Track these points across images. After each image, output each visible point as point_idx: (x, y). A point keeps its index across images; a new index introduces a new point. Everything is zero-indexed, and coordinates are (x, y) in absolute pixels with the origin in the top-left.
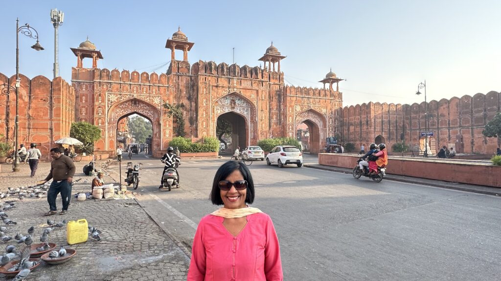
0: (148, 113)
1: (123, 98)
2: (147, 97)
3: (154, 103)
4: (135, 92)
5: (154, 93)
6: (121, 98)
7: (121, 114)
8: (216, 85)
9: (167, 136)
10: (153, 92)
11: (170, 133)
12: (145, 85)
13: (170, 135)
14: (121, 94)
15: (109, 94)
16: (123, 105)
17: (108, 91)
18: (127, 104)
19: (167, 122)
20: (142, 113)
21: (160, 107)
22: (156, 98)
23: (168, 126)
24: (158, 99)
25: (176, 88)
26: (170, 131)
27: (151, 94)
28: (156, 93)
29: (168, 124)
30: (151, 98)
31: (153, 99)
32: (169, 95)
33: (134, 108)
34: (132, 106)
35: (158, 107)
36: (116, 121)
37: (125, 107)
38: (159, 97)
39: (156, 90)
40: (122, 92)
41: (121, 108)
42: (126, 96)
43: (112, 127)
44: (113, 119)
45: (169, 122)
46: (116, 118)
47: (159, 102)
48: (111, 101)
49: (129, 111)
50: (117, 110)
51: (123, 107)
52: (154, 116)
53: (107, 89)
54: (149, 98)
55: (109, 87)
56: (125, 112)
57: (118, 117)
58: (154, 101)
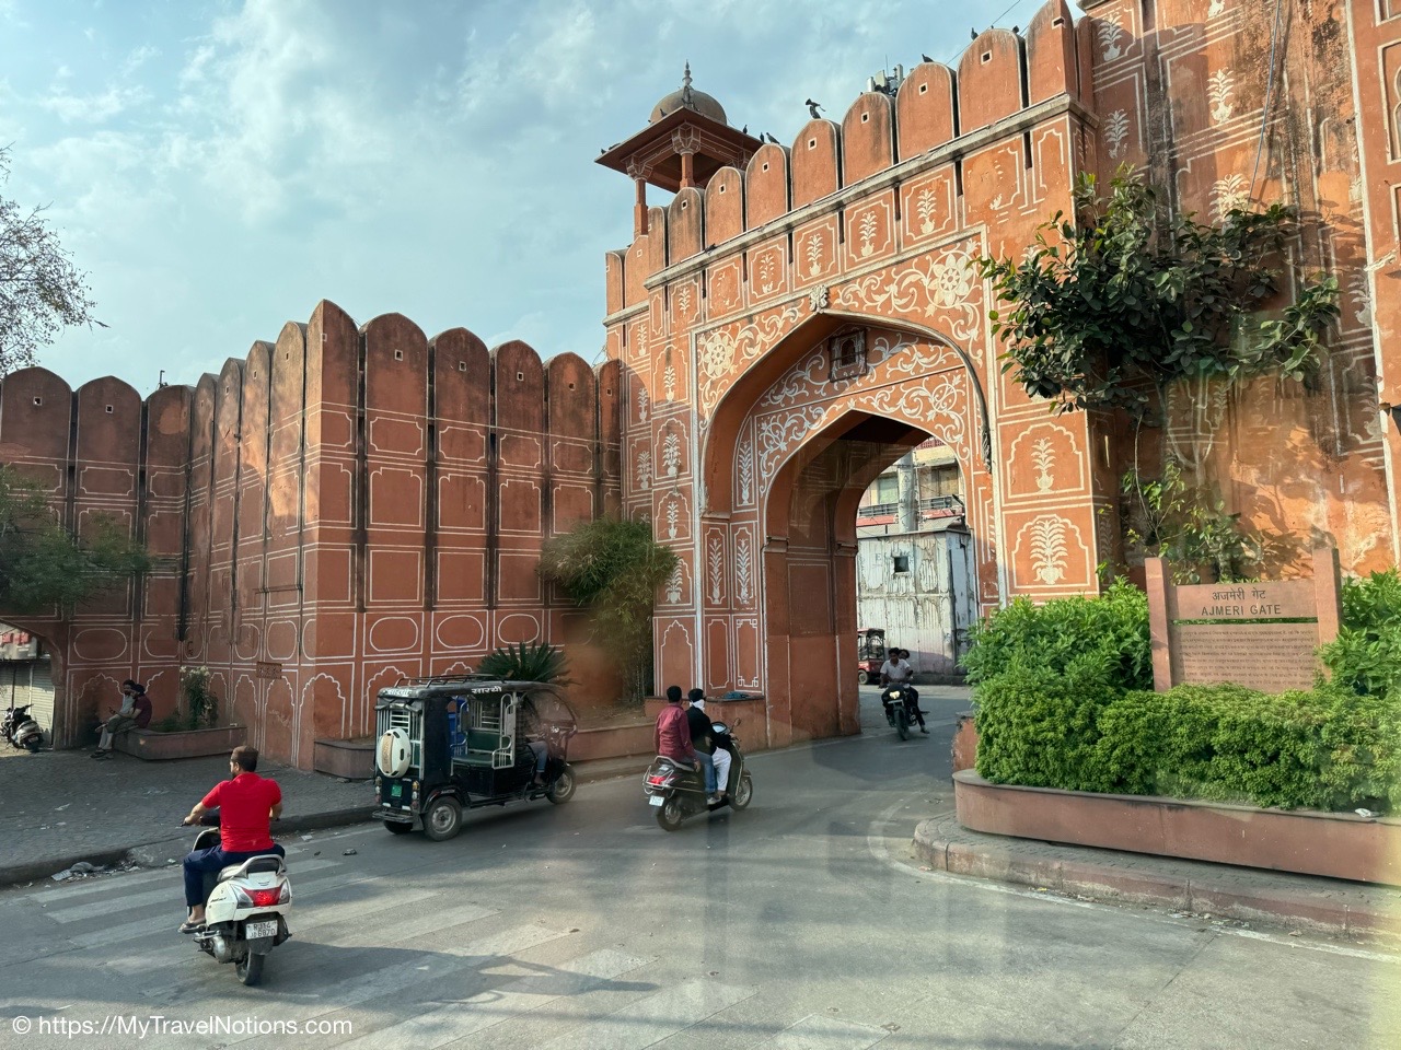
0: (928, 407)
1: (761, 336)
2: (888, 281)
3: (930, 310)
4: (815, 270)
5: (928, 228)
6: (752, 344)
7: (783, 446)
9: (1050, 574)
10: (917, 225)
11: (1070, 543)
12: (867, 193)
13: (1074, 571)
14: (750, 319)
15: (702, 340)
16: (790, 387)
17: (698, 320)
18: (807, 375)
19: (1042, 446)
20: (892, 410)
21: (974, 333)
22: (943, 261)
23: (1045, 482)
24: (963, 262)
25: (1131, 114)
26: (1068, 533)
27: (908, 241)
28: (938, 219)
29: (1044, 466)
30: (914, 275)
31: (926, 281)
32: (1040, 193)
33: (842, 388)
34: (833, 382)
35: (962, 337)
36: (761, 500)
37: (800, 398)
38: (963, 248)
39: (941, 202)
40: (754, 299)
41: (778, 406)
42: (775, 318)
43: (747, 543)
44: (750, 491)
45: (1059, 442)
46: (761, 482)
47: (965, 290)
48: (714, 378)
49: (819, 415)
50: (764, 426)
51: (787, 400)
52: (965, 417)
53: (692, 307)
54: (899, 284)
55: (699, 293)
56: (801, 430)
57: (769, 469)
58: (932, 293)
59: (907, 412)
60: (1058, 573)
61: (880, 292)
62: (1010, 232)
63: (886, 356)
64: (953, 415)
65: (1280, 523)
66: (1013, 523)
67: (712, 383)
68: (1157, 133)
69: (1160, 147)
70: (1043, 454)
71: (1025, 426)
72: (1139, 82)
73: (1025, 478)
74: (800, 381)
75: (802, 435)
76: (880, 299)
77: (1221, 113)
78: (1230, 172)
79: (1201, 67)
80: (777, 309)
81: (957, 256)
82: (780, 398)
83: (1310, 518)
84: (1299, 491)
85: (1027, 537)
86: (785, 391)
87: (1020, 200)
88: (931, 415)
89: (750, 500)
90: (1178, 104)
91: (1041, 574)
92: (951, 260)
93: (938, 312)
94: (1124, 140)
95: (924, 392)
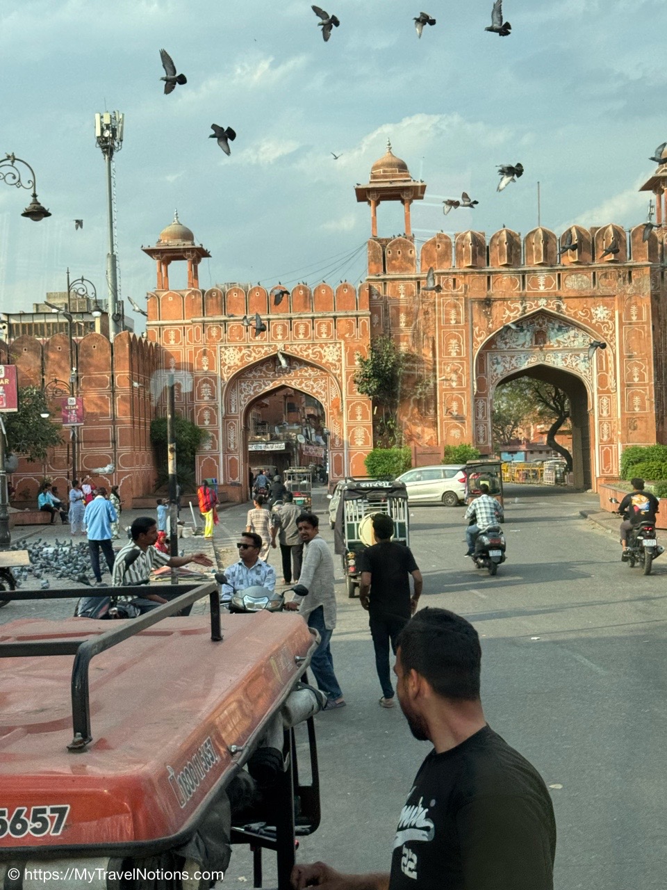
0: (313, 388)
1: (253, 354)
2: (309, 348)
3: (324, 361)
4: (280, 337)
5: (324, 336)
6: (249, 356)
7: (252, 393)
8: (483, 295)
9: (360, 443)
10: (320, 333)
11: (366, 434)
12: (301, 318)
13: (366, 442)
14: (249, 347)
15: (223, 349)
16: (256, 372)
17: (222, 341)
18: (264, 369)
19: (359, 407)
20: (300, 387)
21: (338, 372)
22: (329, 347)
23: (359, 418)
24: (335, 349)
25: (379, 316)
26: (365, 432)
27: (317, 338)
28: (328, 334)
29: (359, 413)
30: (318, 349)
31: (322, 352)
32: (360, 336)
33: (279, 376)
34: (276, 373)
35: (334, 372)
36: (241, 413)
37: (261, 377)
38: (336, 345)
39: (329, 328)
40: (251, 340)
41: (250, 378)
42: (260, 349)
43: (234, 428)
44: (235, 408)
45: (364, 407)
46: (241, 405)
47: (336, 358)
48: (229, 365)
49: (269, 384)
50: (243, 384)
51: (254, 376)
52: (326, 393)
53: (219, 336)
54: (313, 350)
55: (223, 331)
56: (261, 388)
57: (245, 401)
58: (325, 356)
59: (305, 388)
60: (362, 443)
61: (305, 351)
62: (351, 345)
63: (298, 368)
64: (322, 392)
65: (411, 432)
66: (349, 428)
67: (229, 367)
68: (386, 325)
69: (387, 328)
70: (359, 410)
71: (354, 401)
72: (382, 309)
73: (353, 416)
74: (261, 371)
75: (261, 390)
76: (305, 353)
77: (402, 325)
78: (404, 341)
79: (398, 310)
80: (262, 347)
81: (334, 347)
82: (251, 375)
83: (417, 431)
84: (415, 424)
85: (353, 432)
86: (254, 373)
87: (354, 336)
88: (314, 391)
89: (235, 411)
90: (392, 318)
91: (357, 443)
92: (331, 348)
93: (327, 363)
94: (377, 323)
95: (312, 383)
